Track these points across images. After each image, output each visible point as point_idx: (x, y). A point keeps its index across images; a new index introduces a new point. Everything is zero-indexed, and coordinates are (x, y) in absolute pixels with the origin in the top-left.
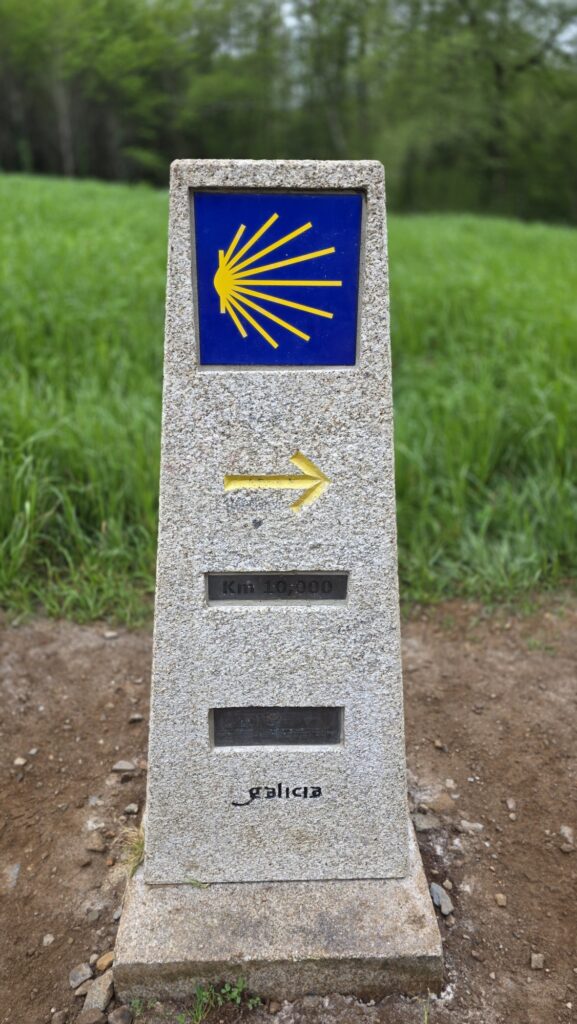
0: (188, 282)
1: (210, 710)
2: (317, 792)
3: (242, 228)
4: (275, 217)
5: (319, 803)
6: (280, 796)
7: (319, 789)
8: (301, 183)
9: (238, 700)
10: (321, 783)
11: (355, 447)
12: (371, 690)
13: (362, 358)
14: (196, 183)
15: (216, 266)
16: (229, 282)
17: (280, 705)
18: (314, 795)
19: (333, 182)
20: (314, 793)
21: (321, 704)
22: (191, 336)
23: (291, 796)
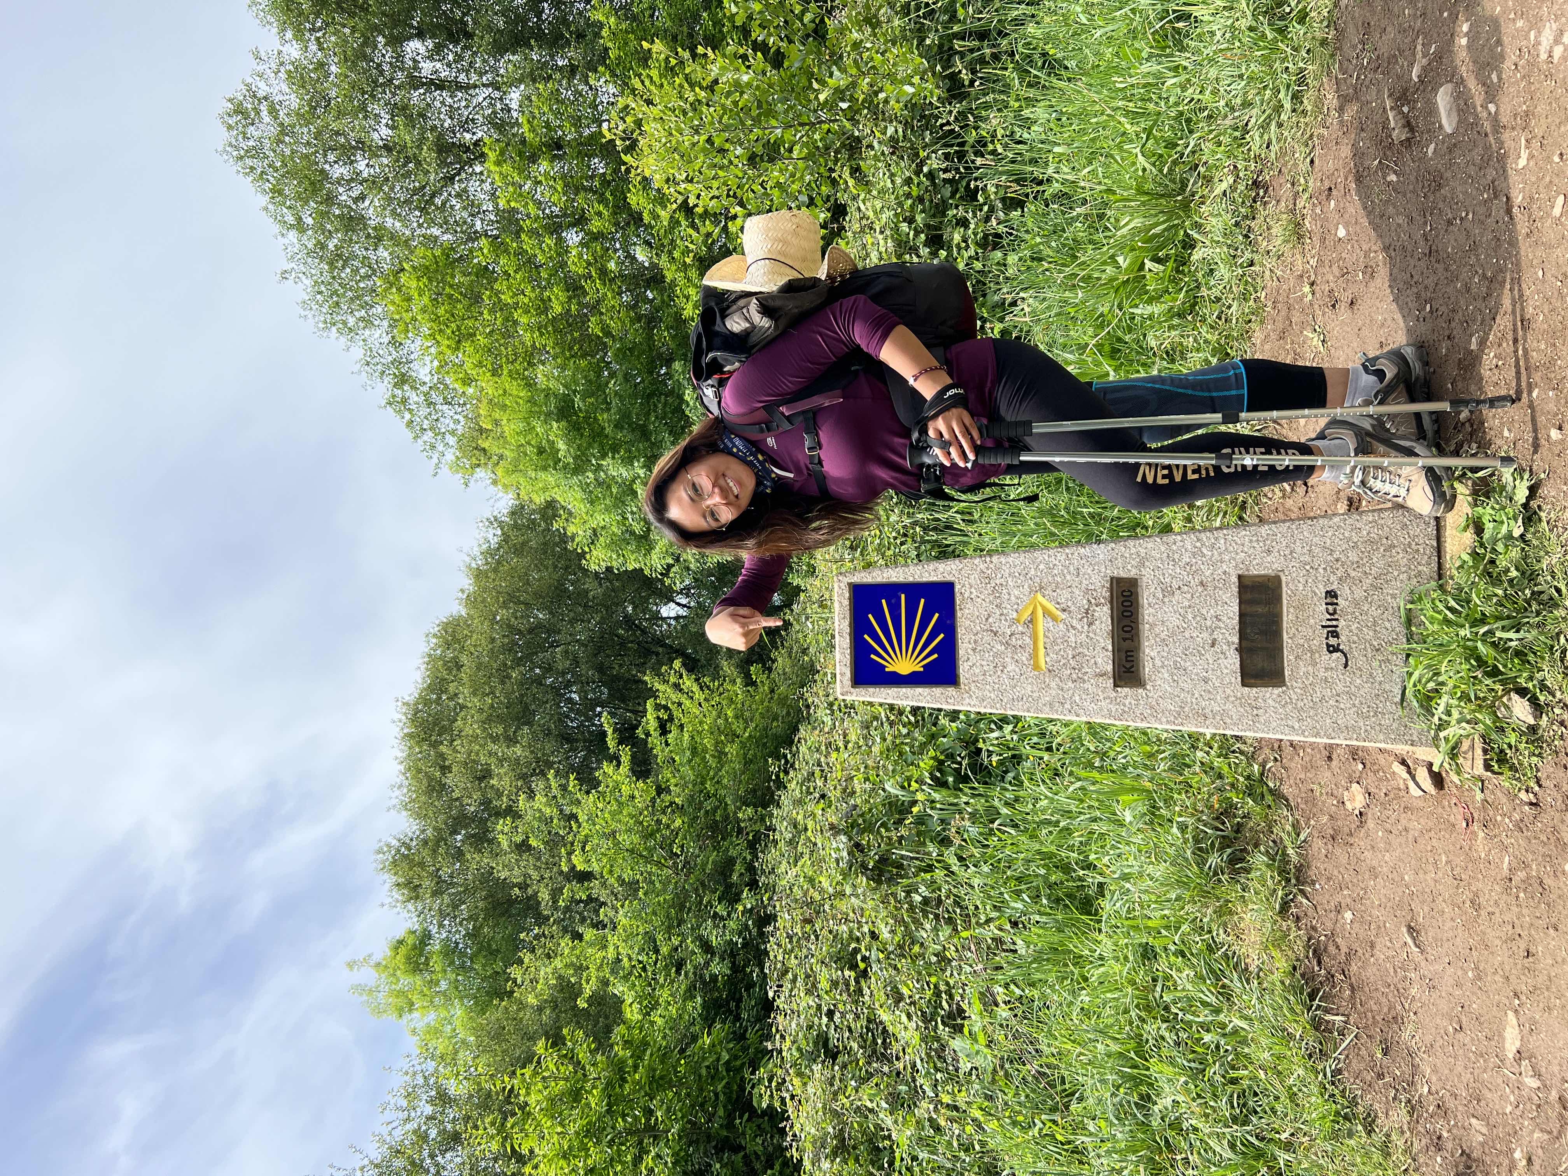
0: (904, 690)
1: (1244, 684)
2: (1331, 594)
3: (873, 656)
4: (866, 636)
5: (1344, 592)
6: (1336, 626)
7: (1327, 592)
8: (847, 622)
9: (1233, 661)
10: (1321, 591)
11: (1010, 580)
12: (1220, 554)
13: (949, 578)
14: (849, 683)
15: (895, 673)
16: (904, 665)
17: (1237, 628)
18: (1336, 596)
19: (846, 602)
20: (1332, 597)
21: (1236, 594)
22: (937, 691)
23: (1336, 617)
